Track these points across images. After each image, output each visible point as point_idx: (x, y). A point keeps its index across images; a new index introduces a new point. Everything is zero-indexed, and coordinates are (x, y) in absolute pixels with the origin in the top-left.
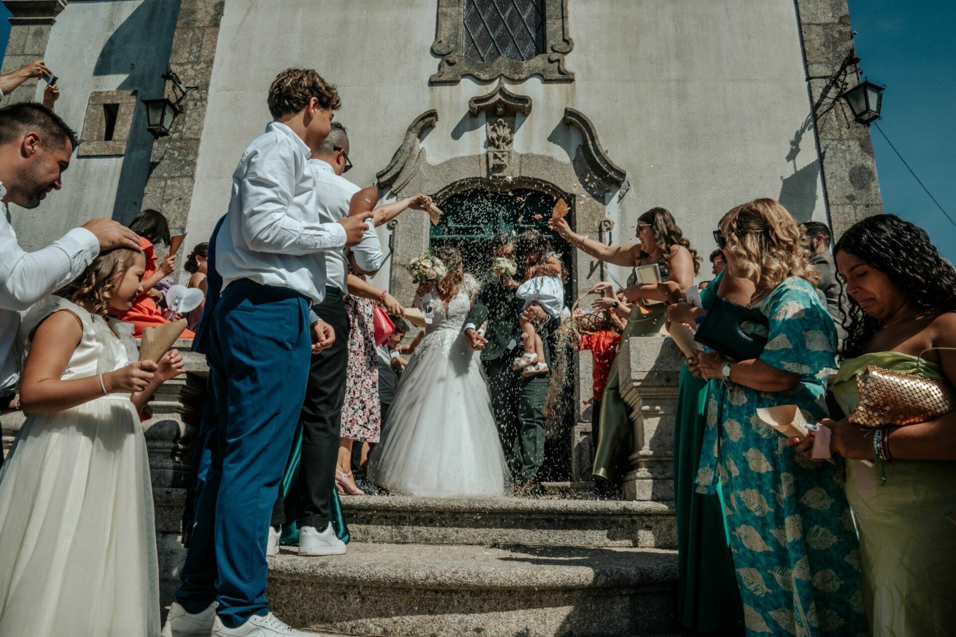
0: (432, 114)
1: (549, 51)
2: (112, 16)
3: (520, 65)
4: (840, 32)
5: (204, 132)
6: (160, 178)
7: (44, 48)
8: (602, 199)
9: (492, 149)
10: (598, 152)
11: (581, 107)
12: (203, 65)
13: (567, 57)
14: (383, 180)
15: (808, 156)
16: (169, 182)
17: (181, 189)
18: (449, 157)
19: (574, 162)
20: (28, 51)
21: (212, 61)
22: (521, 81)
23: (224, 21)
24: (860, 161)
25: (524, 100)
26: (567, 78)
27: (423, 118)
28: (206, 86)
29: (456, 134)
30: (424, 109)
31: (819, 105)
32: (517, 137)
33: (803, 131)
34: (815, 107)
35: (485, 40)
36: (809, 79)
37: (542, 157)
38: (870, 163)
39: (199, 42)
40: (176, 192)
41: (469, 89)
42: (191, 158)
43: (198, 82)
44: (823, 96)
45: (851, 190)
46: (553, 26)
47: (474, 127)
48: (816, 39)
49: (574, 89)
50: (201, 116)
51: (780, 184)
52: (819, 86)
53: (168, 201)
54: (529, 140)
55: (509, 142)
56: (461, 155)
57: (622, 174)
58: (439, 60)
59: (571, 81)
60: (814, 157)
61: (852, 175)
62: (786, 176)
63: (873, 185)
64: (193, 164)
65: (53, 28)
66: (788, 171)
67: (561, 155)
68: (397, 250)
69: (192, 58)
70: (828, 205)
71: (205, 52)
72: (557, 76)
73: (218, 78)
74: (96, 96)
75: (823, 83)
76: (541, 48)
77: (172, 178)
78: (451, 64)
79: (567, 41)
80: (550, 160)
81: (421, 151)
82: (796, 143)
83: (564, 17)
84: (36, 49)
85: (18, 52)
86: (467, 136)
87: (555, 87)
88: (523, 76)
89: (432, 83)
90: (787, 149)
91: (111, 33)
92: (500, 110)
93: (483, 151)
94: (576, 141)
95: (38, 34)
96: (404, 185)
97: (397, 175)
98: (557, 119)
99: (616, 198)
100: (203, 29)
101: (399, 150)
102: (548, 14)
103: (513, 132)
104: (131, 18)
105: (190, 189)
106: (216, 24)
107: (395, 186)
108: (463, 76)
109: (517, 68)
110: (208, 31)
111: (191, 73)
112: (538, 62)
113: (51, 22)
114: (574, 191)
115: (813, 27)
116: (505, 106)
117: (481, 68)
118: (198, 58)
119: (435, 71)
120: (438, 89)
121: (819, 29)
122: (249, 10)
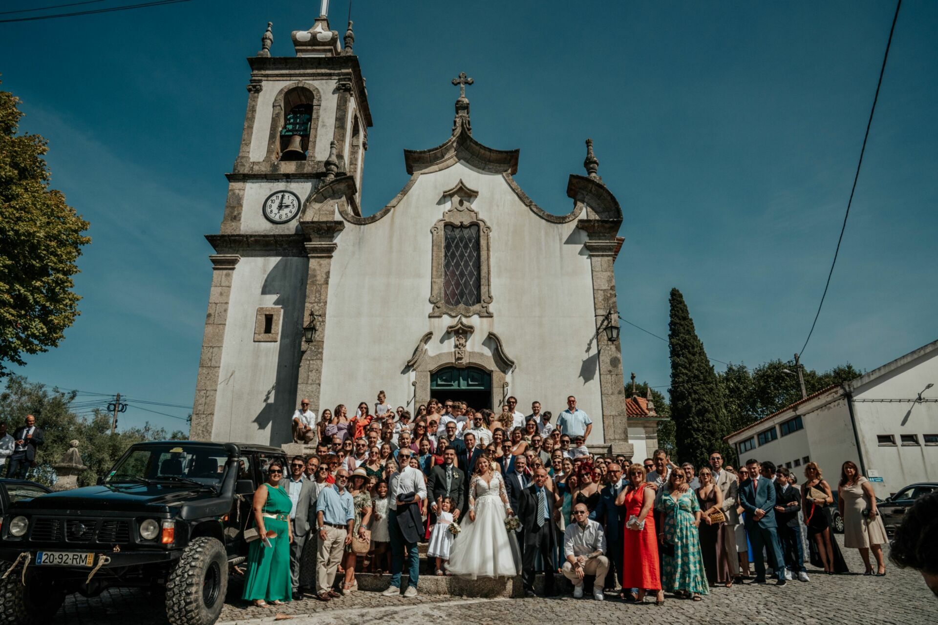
0: (431, 333)
1: (482, 302)
2: (265, 266)
3: (469, 309)
4: (611, 294)
5: (325, 337)
6: (306, 360)
7: (231, 283)
8: (504, 372)
9: (457, 349)
10: (503, 353)
11: (496, 331)
12: (322, 304)
13: (490, 305)
14: (410, 364)
15: (594, 351)
16: (311, 362)
17: (317, 365)
18: (438, 353)
19: (493, 355)
20: (223, 284)
21: (326, 302)
22: (469, 317)
23: (331, 281)
24: (615, 355)
25: (471, 327)
26: (490, 316)
27: (427, 335)
28: (325, 315)
29: (442, 341)
30: (427, 331)
31: (599, 329)
32: (468, 344)
33: (593, 339)
34: (598, 329)
35: (454, 294)
36: (596, 316)
37: (478, 353)
38: (619, 356)
39: (319, 292)
40: (315, 367)
41: (447, 321)
42: (320, 350)
43: (320, 313)
44: (602, 324)
45: (610, 368)
46: (484, 289)
47: (449, 338)
48: (600, 298)
49: (493, 321)
50: (324, 330)
51: (581, 364)
52: (600, 319)
53: (311, 371)
54: (473, 345)
55: (465, 346)
56: (444, 352)
57: (513, 363)
58: (433, 305)
59: (492, 317)
60: (596, 352)
61: (611, 361)
62: (585, 359)
63: (620, 365)
64: (321, 353)
65: (235, 271)
66: (585, 357)
67: (488, 352)
68: (417, 395)
69: (316, 300)
70: (600, 375)
71: (323, 297)
72: (486, 314)
73: (330, 310)
74: (260, 310)
75: (601, 318)
76: (478, 300)
77: (313, 360)
78: (438, 308)
79: (490, 297)
80: (482, 355)
81: (426, 350)
82: (590, 344)
83: (489, 285)
84: (227, 284)
85: (218, 285)
86: (446, 342)
87: (485, 320)
88: (470, 314)
89: (430, 317)
90: (586, 347)
91: (266, 276)
92: (461, 331)
93: (453, 350)
94: (493, 346)
95: (228, 275)
96: (419, 366)
97: (416, 362)
98: (485, 335)
99: (510, 372)
100: (321, 285)
101: (416, 350)
102: (482, 283)
103: (466, 341)
104: (275, 267)
105: (321, 365)
106: (327, 283)
107: (415, 366)
108: (444, 314)
109: (468, 311)
110: (323, 286)
111: (317, 308)
112: (477, 307)
113: (233, 269)
114: (492, 369)
115: (599, 291)
116: (463, 330)
117: (452, 310)
118: (320, 300)
119: (431, 311)
120: (432, 319)
121: (602, 292)
122: (342, 276)
